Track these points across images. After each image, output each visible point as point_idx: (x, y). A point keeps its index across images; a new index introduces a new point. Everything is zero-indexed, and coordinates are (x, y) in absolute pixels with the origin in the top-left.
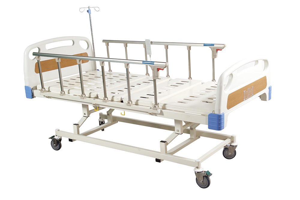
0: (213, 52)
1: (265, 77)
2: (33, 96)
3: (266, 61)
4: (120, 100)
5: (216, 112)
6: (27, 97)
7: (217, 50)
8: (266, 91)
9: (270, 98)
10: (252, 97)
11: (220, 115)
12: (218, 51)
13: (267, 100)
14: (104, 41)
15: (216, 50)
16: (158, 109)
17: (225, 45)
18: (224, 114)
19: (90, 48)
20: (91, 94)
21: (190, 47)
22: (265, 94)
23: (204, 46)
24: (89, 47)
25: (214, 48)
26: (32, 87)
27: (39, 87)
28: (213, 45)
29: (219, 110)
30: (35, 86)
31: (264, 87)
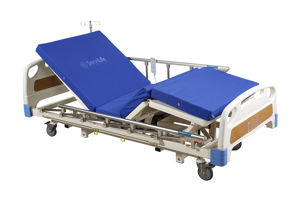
1: (271, 105)
3: (272, 89)
5: (220, 148)
6: (26, 115)
8: (272, 119)
9: (276, 126)
10: (257, 127)
11: (222, 150)
13: (273, 127)
17: (230, 68)
18: (227, 150)
22: (271, 122)
28: (216, 67)
29: (222, 146)
31: (270, 115)
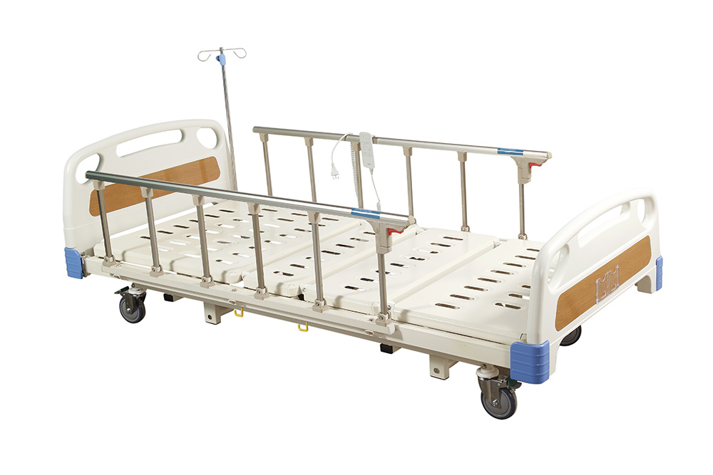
0: (520, 168)
1: (648, 238)
2: (84, 274)
4: (296, 294)
5: (531, 341)
6: (71, 274)
7: (531, 165)
8: (649, 270)
9: (659, 286)
10: (617, 291)
11: (538, 346)
12: (533, 167)
13: (652, 291)
14: (256, 129)
15: (527, 165)
16: (389, 323)
17: (550, 154)
18: (548, 344)
19: (222, 145)
20: (227, 275)
21: (465, 155)
22: (647, 278)
23: (499, 153)
24: (220, 142)
25: (521, 160)
26: (81, 252)
27: (100, 249)
28: (519, 152)
30: (91, 247)
31: (645, 262)
